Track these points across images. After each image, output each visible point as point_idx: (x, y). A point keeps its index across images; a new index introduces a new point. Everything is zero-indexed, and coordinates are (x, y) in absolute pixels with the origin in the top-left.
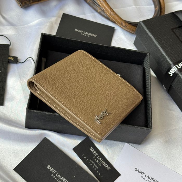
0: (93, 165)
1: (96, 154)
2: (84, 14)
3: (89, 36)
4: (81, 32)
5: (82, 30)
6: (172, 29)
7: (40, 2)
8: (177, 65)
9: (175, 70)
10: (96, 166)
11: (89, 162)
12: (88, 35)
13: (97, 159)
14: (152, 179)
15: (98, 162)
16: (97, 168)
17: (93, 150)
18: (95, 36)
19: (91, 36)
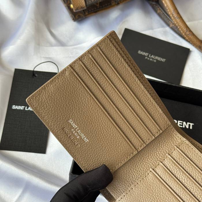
2: (152, 28)
3: (155, 61)
4: (145, 55)
5: (147, 53)
12: (154, 59)
18: (163, 60)
19: (158, 60)
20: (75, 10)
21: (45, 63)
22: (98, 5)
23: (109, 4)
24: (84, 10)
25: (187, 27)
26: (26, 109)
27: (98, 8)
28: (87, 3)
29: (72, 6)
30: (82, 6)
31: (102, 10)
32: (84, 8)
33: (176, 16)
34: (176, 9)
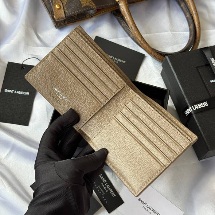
0: (100, 191)
1: (104, 181)
2: (117, 37)
4: (110, 57)
5: (112, 56)
6: (197, 67)
7: (75, 23)
8: (192, 107)
9: (191, 111)
10: (103, 192)
11: (97, 188)
12: (117, 61)
13: (105, 186)
14: (153, 210)
15: (105, 189)
16: (104, 194)
17: (103, 177)
18: (124, 62)
19: (120, 62)
20: (57, 20)
21: (32, 59)
22: (76, 17)
23: (84, 16)
24: (64, 20)
25: (142, 37)
26: (15, 93)
27: (76, 19)
28: (67, 15)
29: (55, 17)
30: (62, 17)
31: (79, 21)
32: (63, 18)
33: (134, 29)
34: (134, 23)
